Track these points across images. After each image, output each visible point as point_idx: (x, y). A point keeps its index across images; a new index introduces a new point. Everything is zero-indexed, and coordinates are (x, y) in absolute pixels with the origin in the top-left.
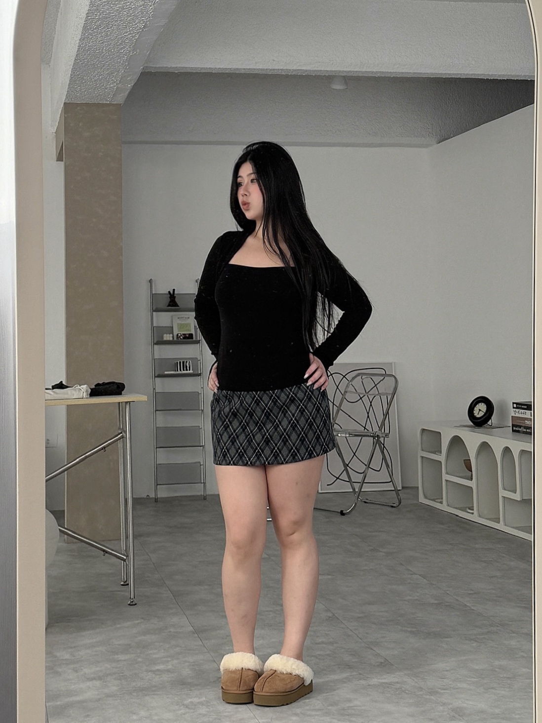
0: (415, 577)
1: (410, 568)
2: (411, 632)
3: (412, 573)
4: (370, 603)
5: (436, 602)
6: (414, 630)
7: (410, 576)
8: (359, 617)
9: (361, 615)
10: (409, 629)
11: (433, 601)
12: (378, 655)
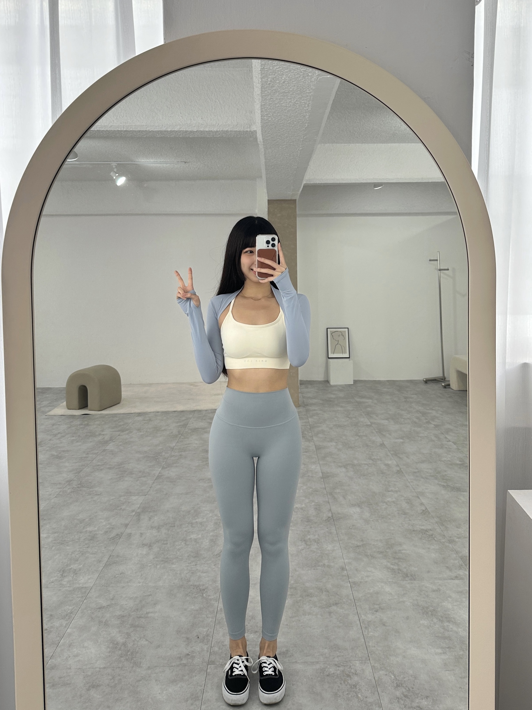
0: (450, 443)
1: (447, 437)
2: (444, 486)
3: (448, 440)
4: (423, 462)
5: (460, 463)
6: (445, 484)
7: (446, 443)
8: (415, 472)
9: (416, 471)
10: (443, 484)
11: (458, 462)
12: (422, 504)
